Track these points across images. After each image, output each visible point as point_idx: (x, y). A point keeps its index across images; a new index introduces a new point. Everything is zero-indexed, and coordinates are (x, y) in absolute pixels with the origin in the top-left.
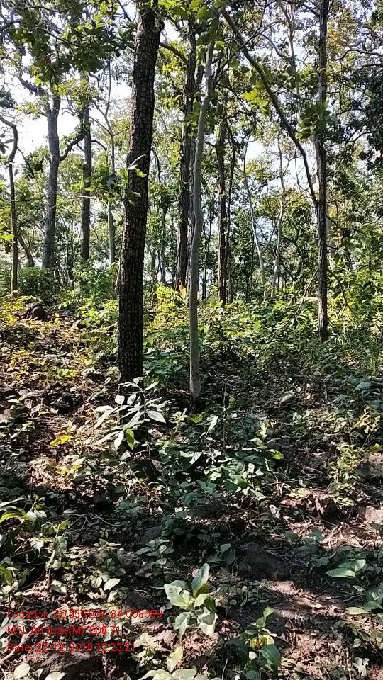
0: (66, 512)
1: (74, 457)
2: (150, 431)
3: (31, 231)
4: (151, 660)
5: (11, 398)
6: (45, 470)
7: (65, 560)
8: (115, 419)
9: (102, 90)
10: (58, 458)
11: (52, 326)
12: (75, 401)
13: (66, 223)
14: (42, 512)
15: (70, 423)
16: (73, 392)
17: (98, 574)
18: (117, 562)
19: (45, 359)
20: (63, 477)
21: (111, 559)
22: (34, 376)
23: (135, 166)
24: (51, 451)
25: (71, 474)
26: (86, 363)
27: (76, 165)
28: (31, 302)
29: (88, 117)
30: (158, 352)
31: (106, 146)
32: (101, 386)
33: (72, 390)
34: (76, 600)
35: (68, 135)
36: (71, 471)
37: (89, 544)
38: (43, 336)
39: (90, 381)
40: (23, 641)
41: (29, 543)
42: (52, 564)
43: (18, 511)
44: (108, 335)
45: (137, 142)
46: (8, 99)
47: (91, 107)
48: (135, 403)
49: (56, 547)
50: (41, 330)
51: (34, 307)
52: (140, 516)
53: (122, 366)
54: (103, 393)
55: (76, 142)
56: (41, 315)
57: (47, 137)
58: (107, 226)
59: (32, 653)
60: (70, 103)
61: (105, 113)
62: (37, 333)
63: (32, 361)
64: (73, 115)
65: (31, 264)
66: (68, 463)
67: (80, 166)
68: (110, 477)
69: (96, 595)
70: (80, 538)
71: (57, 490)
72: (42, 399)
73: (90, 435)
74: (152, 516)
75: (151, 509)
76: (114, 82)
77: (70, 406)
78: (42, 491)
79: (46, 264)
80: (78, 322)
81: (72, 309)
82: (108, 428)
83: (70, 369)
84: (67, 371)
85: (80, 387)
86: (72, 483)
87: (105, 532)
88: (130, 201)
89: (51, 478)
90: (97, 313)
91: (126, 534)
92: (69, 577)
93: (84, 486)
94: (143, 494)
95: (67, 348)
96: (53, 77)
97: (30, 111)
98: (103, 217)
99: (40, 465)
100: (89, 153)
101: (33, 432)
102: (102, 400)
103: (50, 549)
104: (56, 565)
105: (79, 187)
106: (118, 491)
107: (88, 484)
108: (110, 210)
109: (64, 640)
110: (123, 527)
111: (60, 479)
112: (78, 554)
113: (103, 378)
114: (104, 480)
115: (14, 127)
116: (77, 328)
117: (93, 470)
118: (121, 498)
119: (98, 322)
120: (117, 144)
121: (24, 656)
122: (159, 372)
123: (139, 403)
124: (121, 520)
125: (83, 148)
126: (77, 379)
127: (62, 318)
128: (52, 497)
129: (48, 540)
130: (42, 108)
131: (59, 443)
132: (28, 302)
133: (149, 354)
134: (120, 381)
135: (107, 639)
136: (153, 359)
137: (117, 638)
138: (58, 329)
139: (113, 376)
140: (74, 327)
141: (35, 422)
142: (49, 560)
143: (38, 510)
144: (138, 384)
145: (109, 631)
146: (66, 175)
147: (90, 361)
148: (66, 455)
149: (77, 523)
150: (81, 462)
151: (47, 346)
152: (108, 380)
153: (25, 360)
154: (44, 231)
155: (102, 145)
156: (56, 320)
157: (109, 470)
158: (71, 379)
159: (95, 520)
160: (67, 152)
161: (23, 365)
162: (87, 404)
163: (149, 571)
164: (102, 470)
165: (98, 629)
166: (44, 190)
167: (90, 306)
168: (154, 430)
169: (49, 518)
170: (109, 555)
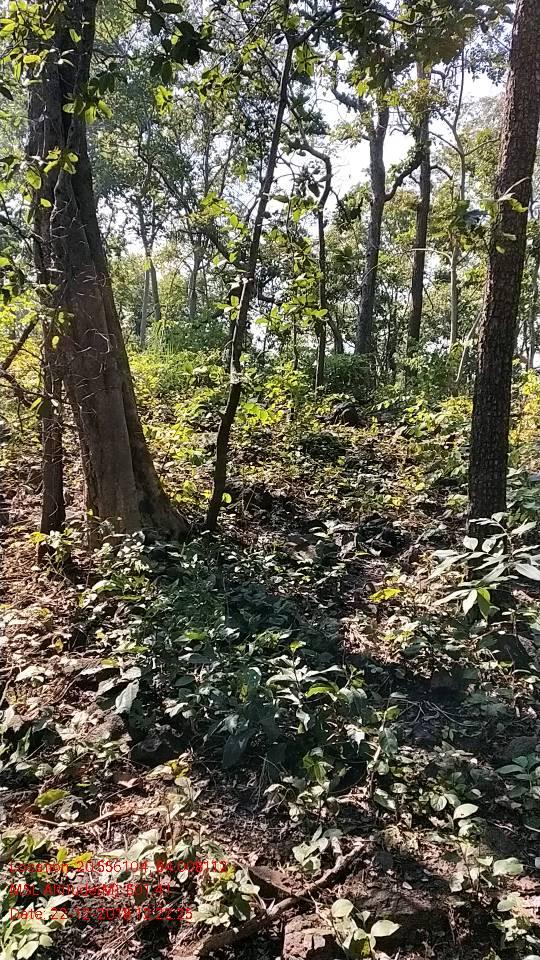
0: (393, 695)
1: (403, 619)
2: (515, 593)
3: (340, 305)
4: (524, 935)
5: (317, 531)
6: (363, 632)
7: (393, 763)
8: (460, 570)
9: (449, 91)
10: (379, 617)
11: (369, 435)
12: (400, 540)
13: (389, 290)
14: (362, 691)
15: (396, 572)
16: (397, 528)
17: (440, 791)
18: (469, 780)
19: (359, 480)
20: (387, 645)
21: (460, 774)
22: (345, 502)
23: (511, 194)
24: (370, 606)
25: (398, 643)
26: (414, 486)
27: (407, 205)
28: (340, 402)
29: (427, 133)
30: (525, 474)
31: (451, 173)
32: (436, 521)
33: (396, 524)
34: (409, 823)
35: (397, 163)
36: (400, 638)
37: (427, 745)
38: (356, 448)
39: (421, 512)
40: (338, 865)
41: (345, 731)
42: (376, 766)
43: (330, 685)
44: (446, 447)
46: (317, 122)
47: (432, 119)
48: (494, 550)
49: (382, 742)
50: (354, 439)
51: (344, 409)
52: (502, 718)
53: (474, 494)
54: (440, 532)
55: (408, 172)
56: (353, 419)
57: (368, 170)
58: (448, 289)
59: (350, 884)
60: (402, 116)
61: (452, 124)
62: (348, 444)
63: (342, 482)
64: (405, 133)
65: (339, 349)
66: (394, 626)
67: (412, 206)
68: (455, 655)
69: (442, 823)
70: (412, 735)
71: (378, 662)
72: (356, 534)
73: (425, 591)
74: (519, 719)
75: (517, 709)
77: (394, 547)
78: (359, 661)
79: (360, 349)
80: (403, 428)
81: (395, 411)
82: (449, 582)
83: (392, 494)
84: (389, 497)
85: (406, 521)
86: (399, 655)
87: (449, 732)
88: (498, 248)
89: (370, 644)
90: (433, 416)
91: (481, 740)
92: (400, 789)
93: (416, 661)
94: (504, 684)
95: (389, 464)
96: (387, 80)
97: (348, 135)
98: (443, 278)
99: (355, 628)
100: (426, 185)
101: (344, 578)
102: (439, 542)
103: (373, 744)
104: (383, 768)
105: (409, 236)
106: (469, 675)
107: (421, 660)
108: (454, 267)
109: (393, 876)
110: (476, 729)
111: (383, 648)
112: (414, 759)
113: (441, 510)
114: (445, 657)
115: (327, 160)
116: (402, 438)
117: (430, 640)
118: (472, 686)
119: (433, 429)
120: (469, 169)
121: (340, 886)
122: (529, 506)
123: (502, 551)
124: (473, 719)
125: (418, 180)
126: (402, 510)
127: (381, 424)
128: (373, 671)
129: (371, 731)
130: (365, 128)
131: (382, 597)
132: (336, 402)
133: (511, 478)
134: (471, 516)
135: (455, 888)
136: (520, 486)
137: (470, 891)
138: (376, 439)
139: (455, 509)
140: (397, 435)
141: (348, 565)
142: (372, 759)
143: (356, 687)
144: (500, 523)
145: (459, 877)
146: (391, 222)
147: (422, 485)
148: (390, 614)
149: (407, 713)
150: (413, 628)
151: (361, 462)
152: (448, 513)
153: (333, 480)
154: (358, 303)
155: (445, 173)
156: (373, 427)
157: (454, 644)
158: (394, 509)
159: (434, 713)
160: (395, 187)
161: (331, 487)
162: (417, 546)
163: (517, 800)
164: (445, 643)
165: (441, 870)
166: (360, 246)
167: (420, 407)
168: (520, 592)
169: (370, 700)
170: (456, 766)
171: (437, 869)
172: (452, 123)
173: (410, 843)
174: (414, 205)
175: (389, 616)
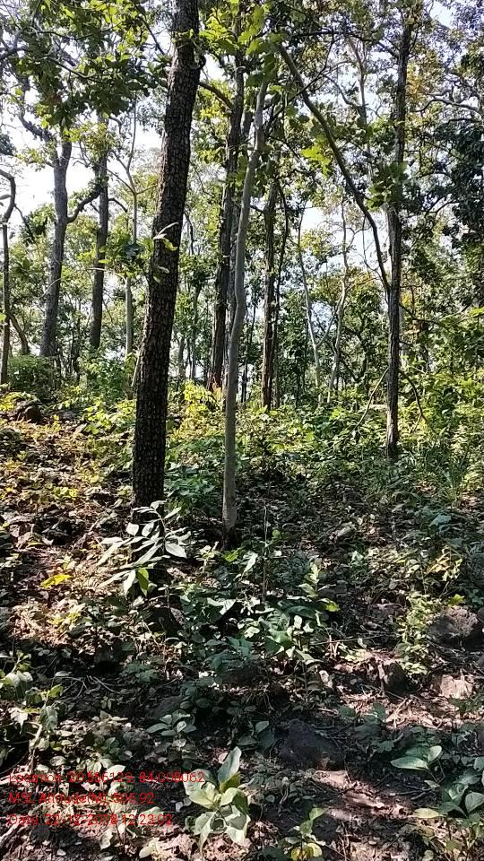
0: (58, 674)
1: (71, 602)
2: (170, 571)
3: (27, 310)
6: (33, 618)
7: (55, 738)
8: (125, 553)
9: (124, 137)
10: (50, 602)
11: (48, 431)
12: (75, 529)
13: (73, 301)
14: (27, 674)
15: (67, 558)
16: (72, 517)
17: (97, 757)
18: (122, 742)
19: (39, 473)
20: (56, 628)
21: (114, 739)
22: (24, 495)
23: (164, 235)
24: (42, 593)
25: (66, 625)
26: (91, 479)
27: (88, 228)
28: (24, 400)
29: (105, 170)
30: (184, 468)
31: (126, 207)
32: (109, 510)
33: (71, 514)
34: (66, 791)
35: (79, 191)
36: (67, 621)
37: (86, 717)
38: (37, 443)
39: (95, 503)
41: (8, 714)
42: (37, 743)
44: (121, 444)
45: (167, 204)
46: (5, 143)
47: (109, 158)
48: (152, 534)
49: (43, 720)
50: (35, 436)
51: (27, 406)
52: (154, 682)
53: (137, 486)
54: (111, 519)
55: (89, 200)
56: (36, 416)
57: (52, 193)
58: (124, 306)
60: (84, 151)
62: (30, 440)
63: (22, 475)
64: (87, 166)
65: (26, 351)
66: (63, 609)
67: (93, 230)
68: (116, 630)
69: (94, 787)
70: (74, 709)
71: (46, 645)
72: (33, 525)
73: (93, 574)
74: (169, 681)
75: (168, 673)
76: (140, 127)
77: (68, 535)
78: (27, 646)
79: (45, 352)
80: (83, 426)
81: (76, 410)
82: (116, 565)
83: (70, 487)
84: (66, 489)
85: (82, 511)
86: (66, 636)
87: (107, 702)
88: (155, 278)
89: (40, 628)
90: (107, 416)
91: (135, 705)
92: (59, 761)
93: (82, 640)
94: (158, 653)
95: (67, 459)
96: (64, 119)
97: (33, 159)
98: (120, 295)
99: (26, 611)
100: (105, 215)
101: (19, 568)
102: (109, 529)
103: (35, 723)
104: (42, 744)
105: (90, 256)
106: (126, 649)
107: (87, 638)
108: (129, 286)
109: (48, 847)
110: (131, 695)
111: (52, 631)
112: (72, 730)
113: (113, 500)
114: (108, 633)
115: (12, 179)
116: (81, 435)
117: (94, 620)
118: (130, 657)
119: (109, 427)
120: (141, 205)
122: (184, 493)
123: (158, 534)
124: (129, 687)
125: (98, 208)
126: (78, 501)
127: (63, 421)
128: (40, 654)
129: (33, 711)
130: (49, 156)
131: (52, 583)
132: (20, 400)
133: (172, 471)
134: (134, 505)
135: (105, 845)
136: (178, 478)
137: (118, 845)
138: (57, 435)
139: (125, 498)
140: (77, 433)
141: (23, 556)
142: (34, 737)
143: (22, 671)
144: (157, 510)
145: (109, 834)
146: (74, 241)
147: (97, 478)
148: (60, 599)
149: (71, 689)
150: (80, 610)
151: (41, 457)
152: (118, 503)
153: (13, 474)
154: (44, 310)
155: (121, 205)
156: (55, 424)
157: (116, 621)
158: (70, 500)
159: (96, 686)
160: (77, 212)
161: (10, 480)
162: (90, 534)
163: (163, 755)
164: (107, 620)
165: (94, 831)
166: (46, 259)
167: (98, 407)
168: (176, 569)
169: (36, 682)
170: (112, 732)
171: (90, 831)
172: (126, 165)
173: (66, 811)
174: (94, 229)
175: (59, 600)
